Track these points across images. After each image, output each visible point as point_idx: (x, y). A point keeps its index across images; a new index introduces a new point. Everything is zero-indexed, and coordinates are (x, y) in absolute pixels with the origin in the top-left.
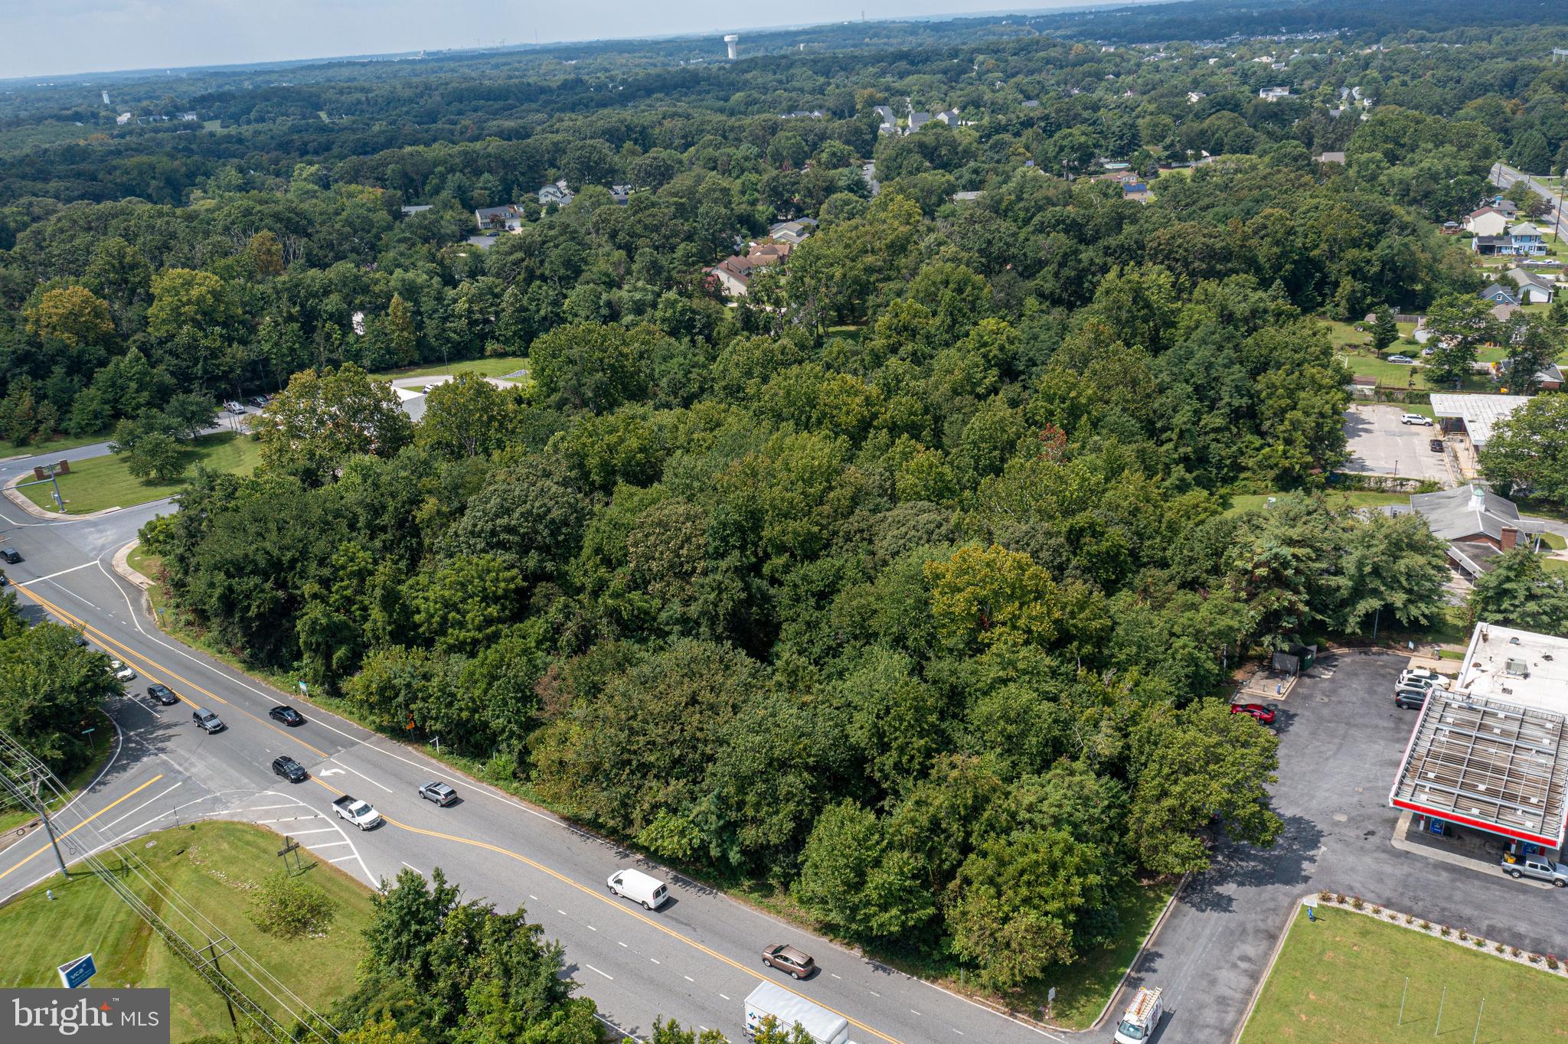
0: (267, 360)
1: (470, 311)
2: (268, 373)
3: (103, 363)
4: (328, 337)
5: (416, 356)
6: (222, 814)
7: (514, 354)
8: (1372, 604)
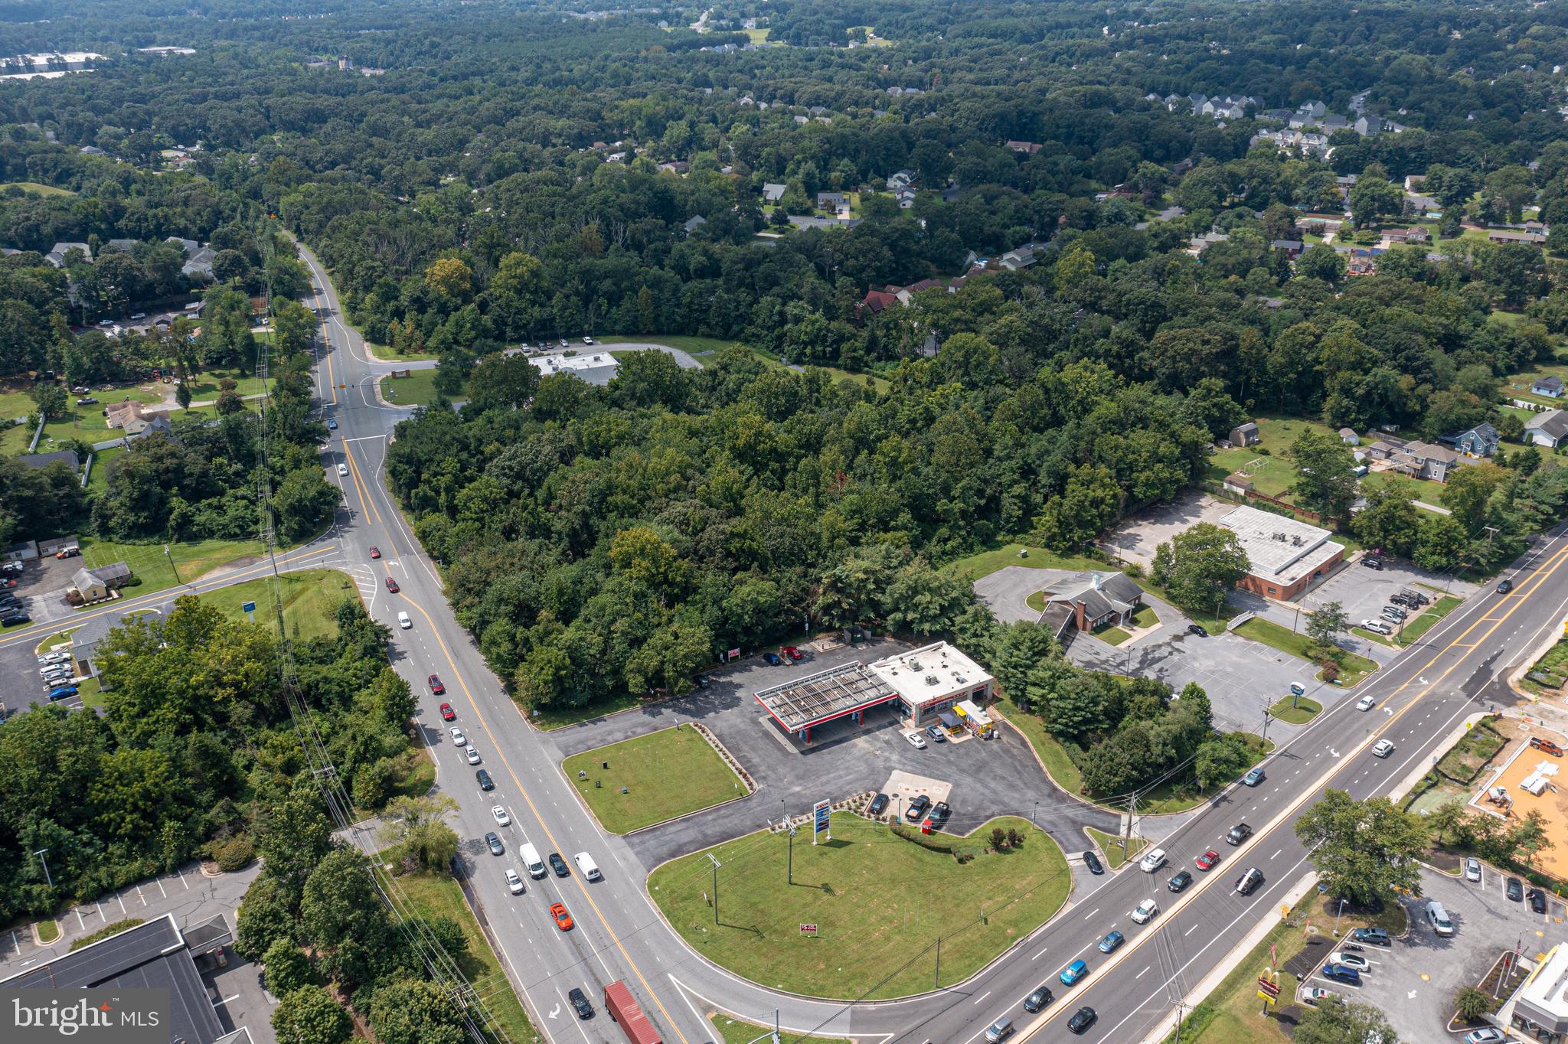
0: (554, 319)
1: (691, 302)
2: (553, 328)
3: (457, 309)
4: (600, 306)
5: (652, 328)
6: (343, 569)
7: (716, 337)
8: (899, 616)
